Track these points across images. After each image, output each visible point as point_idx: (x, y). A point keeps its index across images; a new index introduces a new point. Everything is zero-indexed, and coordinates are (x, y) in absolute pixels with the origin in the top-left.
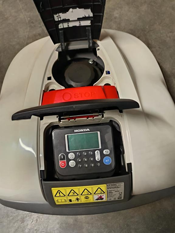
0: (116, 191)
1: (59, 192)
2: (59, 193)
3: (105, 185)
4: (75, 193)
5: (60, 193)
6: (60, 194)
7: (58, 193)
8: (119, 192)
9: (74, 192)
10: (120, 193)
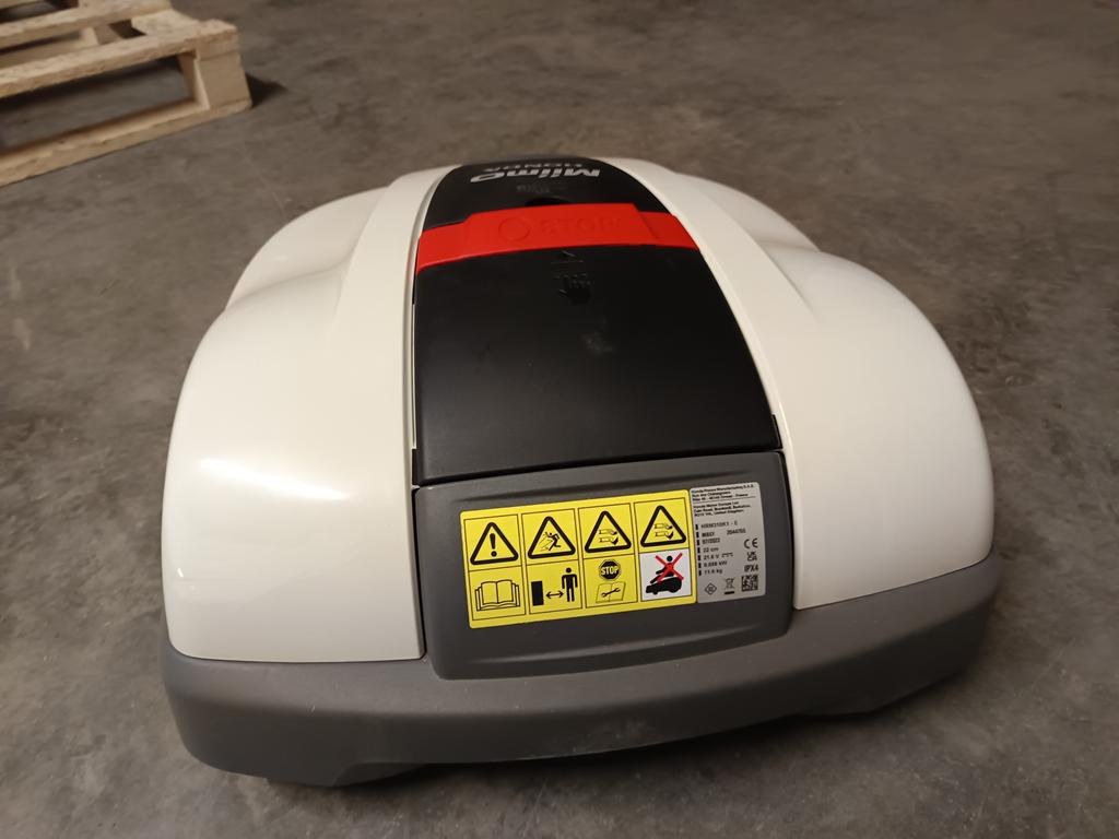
0: (730, 532)
1: (492, 530)
2: (493, 537)
3: (684, 493)
4: (561, 541)
5: (497, 537)
6: (493, 547)
7: (488, 539)
8: (743, 537)
9: (555, 532)
10: (749, 544)
